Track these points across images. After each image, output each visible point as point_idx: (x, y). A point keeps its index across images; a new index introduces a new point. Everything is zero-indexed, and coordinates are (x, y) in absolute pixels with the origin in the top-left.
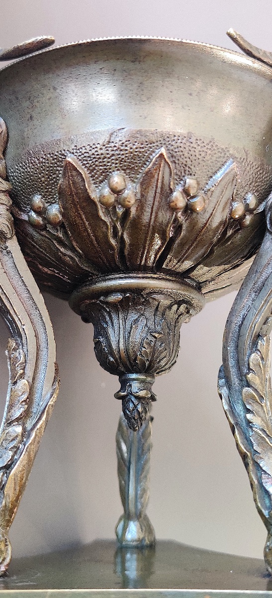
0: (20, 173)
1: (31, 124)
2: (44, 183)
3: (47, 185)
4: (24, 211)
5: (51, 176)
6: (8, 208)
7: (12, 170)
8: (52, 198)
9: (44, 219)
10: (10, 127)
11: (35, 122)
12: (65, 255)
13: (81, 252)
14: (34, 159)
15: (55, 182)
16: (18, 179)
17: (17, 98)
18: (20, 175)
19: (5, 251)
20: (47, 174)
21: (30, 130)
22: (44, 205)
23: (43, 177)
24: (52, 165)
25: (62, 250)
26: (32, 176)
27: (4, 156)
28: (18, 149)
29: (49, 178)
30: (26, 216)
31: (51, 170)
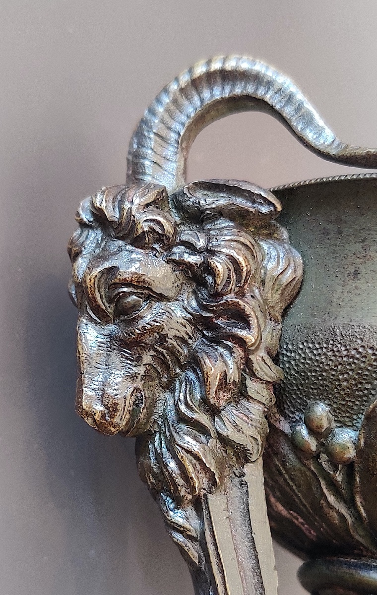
0: (304, 358)
1: (352, 283)
2: (343, 390)
3: (348, 395)
4: (286, 417)
5: (361, 383)
6: (266, 410)
7: (290, 347)
8: (348, 417)
9: (321, 445)
10: (310, 275)
11: (361, 283)
12: (332, 507)
13: (364, 515)
14: (339, 345)
15: (365, 395)
16: (297, 365)
17: (340, 232)
18: (303, 361)
19: (237, 480)
20: (355, 379)
21: (346, 294)
22: (330, 423)
23: (346, 380)
24: (370, 368)
25: (331, 499)
26: (326, 371)
27: (283, 317)
28: (313, 316)
29: (356, 385)
30: (287, 425)
31: (366, 375)
